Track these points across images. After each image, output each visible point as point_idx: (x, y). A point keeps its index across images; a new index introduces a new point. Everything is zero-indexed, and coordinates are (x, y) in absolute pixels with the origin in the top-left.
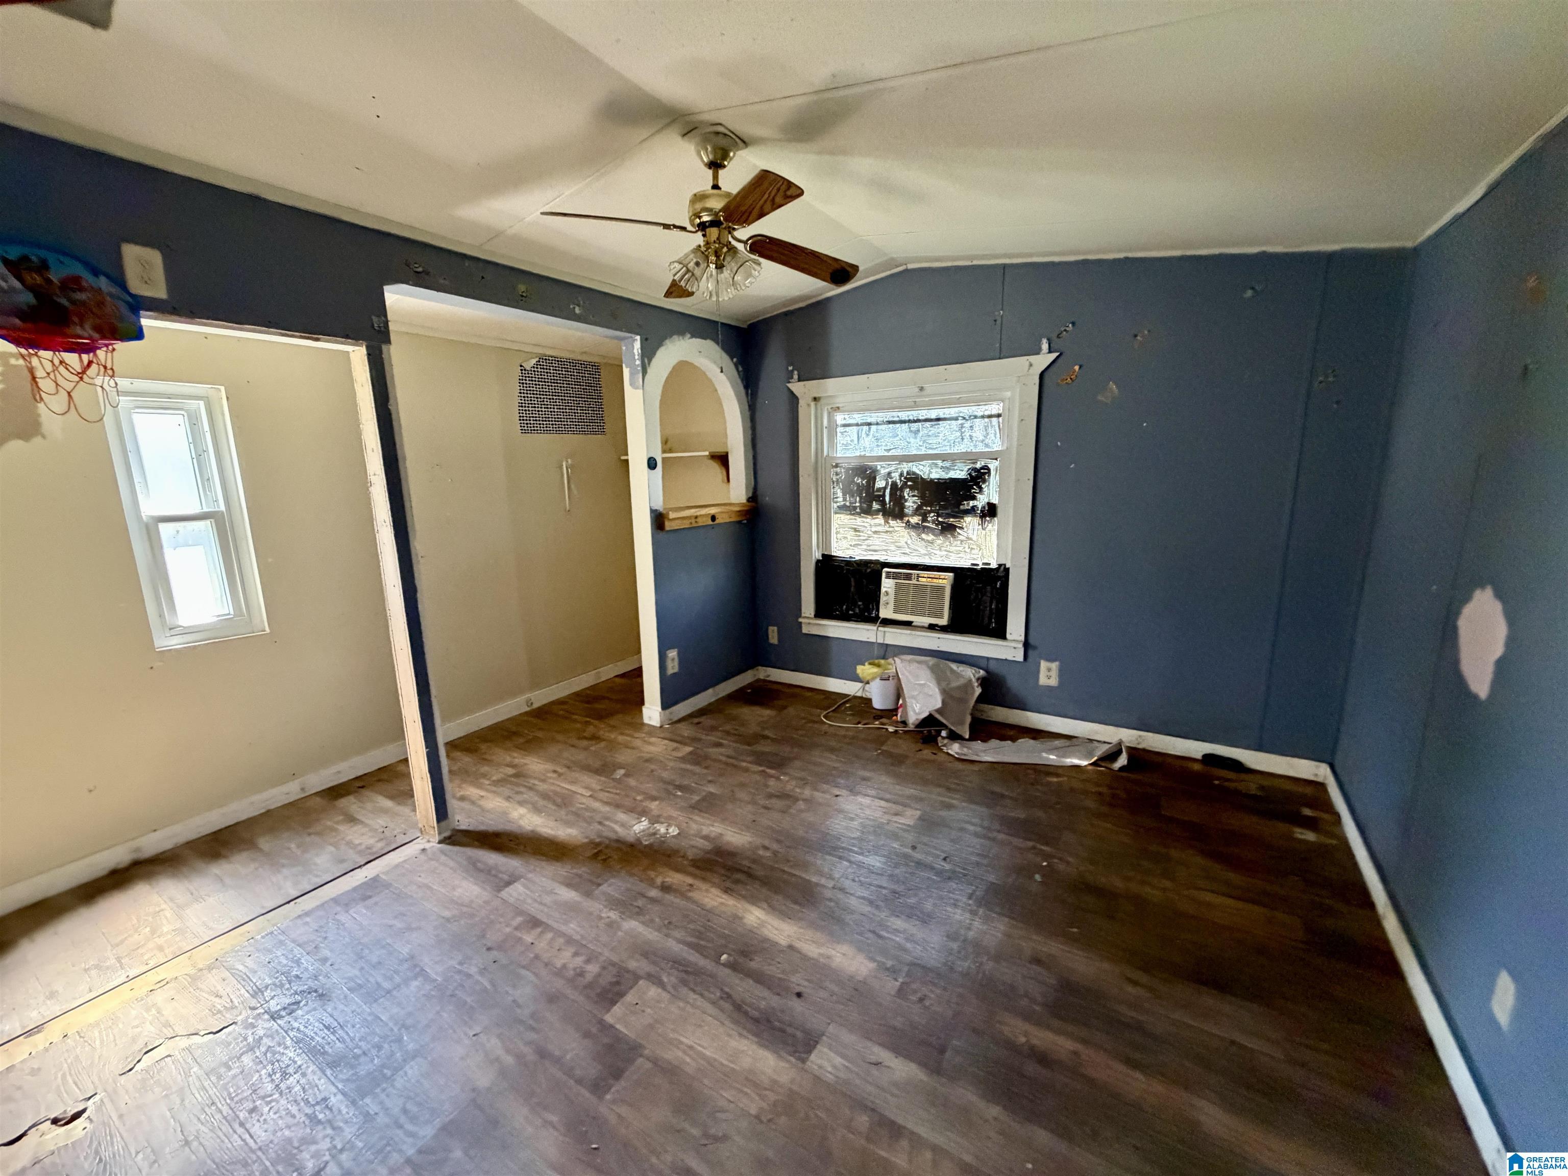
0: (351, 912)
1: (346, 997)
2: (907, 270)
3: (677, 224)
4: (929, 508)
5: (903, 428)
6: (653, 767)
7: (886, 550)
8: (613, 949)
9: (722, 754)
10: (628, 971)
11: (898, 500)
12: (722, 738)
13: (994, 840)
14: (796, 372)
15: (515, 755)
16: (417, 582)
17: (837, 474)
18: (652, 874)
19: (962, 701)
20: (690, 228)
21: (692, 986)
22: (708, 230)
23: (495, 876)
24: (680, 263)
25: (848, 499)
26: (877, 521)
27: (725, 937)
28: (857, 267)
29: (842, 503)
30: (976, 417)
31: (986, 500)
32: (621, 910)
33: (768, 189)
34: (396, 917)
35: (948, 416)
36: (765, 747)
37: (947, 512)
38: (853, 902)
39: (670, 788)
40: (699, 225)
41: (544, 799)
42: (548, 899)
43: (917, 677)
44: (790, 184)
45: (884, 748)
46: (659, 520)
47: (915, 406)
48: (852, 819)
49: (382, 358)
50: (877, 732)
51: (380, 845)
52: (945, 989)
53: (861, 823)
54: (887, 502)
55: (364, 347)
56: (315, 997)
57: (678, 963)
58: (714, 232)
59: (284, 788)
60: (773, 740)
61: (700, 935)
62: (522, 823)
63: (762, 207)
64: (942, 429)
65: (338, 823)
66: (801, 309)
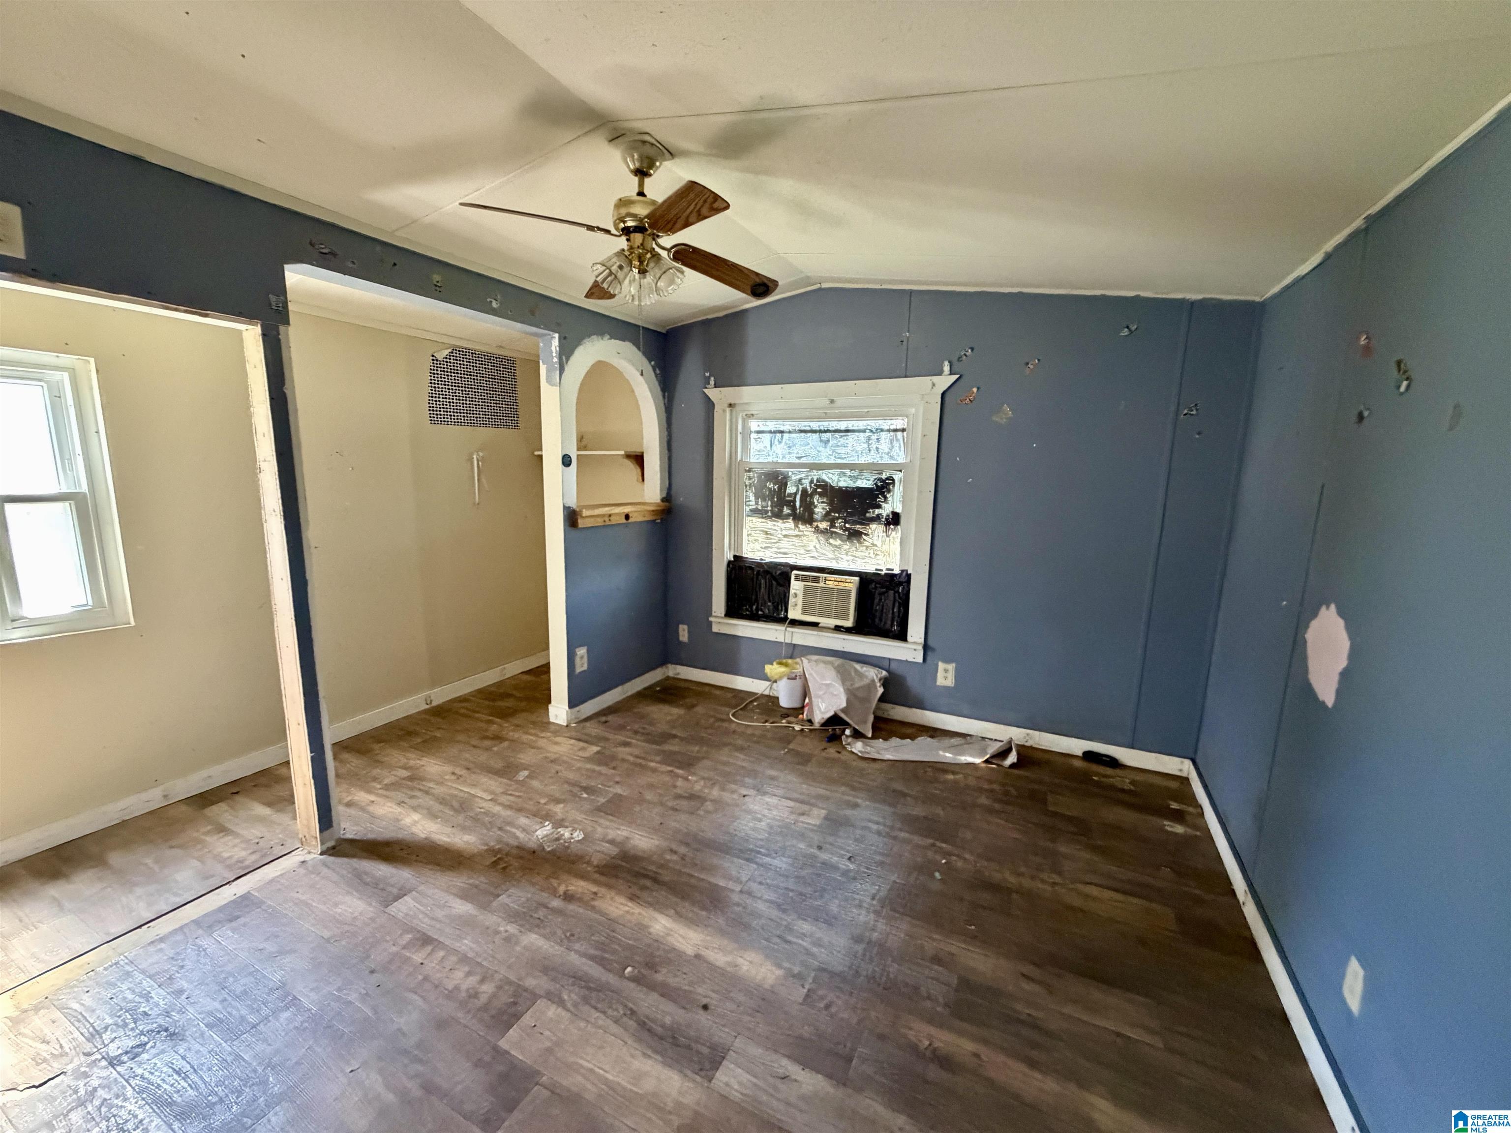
0: (215, 935)
1: (202, 1035)
2: (820, 289)
3: (601, 226)
4: (837, 515)
5: (814, 437)
6: (558, 768)
7: (795, 554)
8: (509, 967)
9: (631, 755)
10: (526, 990)
11: (808, 507)
12: (630, 738)
13: (895, 838)
14: (712, 378)
15: (413, 756)
16: (308, 576)
17: (750, 478)
18: (555, 883)
19: (866, 700)
20: (614, 231)
21: (593, 1002)
22: (632, 235)
23: (383, 890)
24: (604, 265)
25: (760, 503)
26: (787, 525)
27: (630, 948)
28: (777, 282)
29: (754, 507)
30: (882, 430)
31: (891, 510)
32: (521, 922)
33: (694, 201)
34: (267, 939)
35: (856, 428)
36: (672, 746)
37: (854, 518)
38: (761, 906)
39: (576, 790)
40: (623, 230)
41: (441, 803)
42: (440, 914)
43: (823, 677)
44: (716, 197)
45: (791, 746)
46: (572, 518)
47: (826, 417)
48: (760, 820)
49: (279, 340)
50: (785, 731)
51: (254, 857)
52: (851, 994)
53: (768, 824)
54: (798, 507)
55: (259, 326)
56: (166, 1037)
57: (579, 979)
58: (638, 238)
59: (144, 796)
60: (682, 739)
61: (601, 946)
62: (415, 830)
63: (688, 217)
64: (851, 440)
65: (208, 833)
66: (718, 318)
